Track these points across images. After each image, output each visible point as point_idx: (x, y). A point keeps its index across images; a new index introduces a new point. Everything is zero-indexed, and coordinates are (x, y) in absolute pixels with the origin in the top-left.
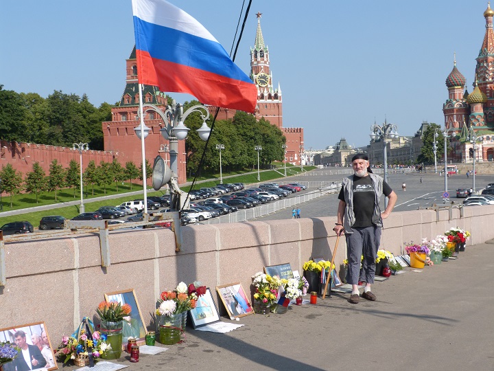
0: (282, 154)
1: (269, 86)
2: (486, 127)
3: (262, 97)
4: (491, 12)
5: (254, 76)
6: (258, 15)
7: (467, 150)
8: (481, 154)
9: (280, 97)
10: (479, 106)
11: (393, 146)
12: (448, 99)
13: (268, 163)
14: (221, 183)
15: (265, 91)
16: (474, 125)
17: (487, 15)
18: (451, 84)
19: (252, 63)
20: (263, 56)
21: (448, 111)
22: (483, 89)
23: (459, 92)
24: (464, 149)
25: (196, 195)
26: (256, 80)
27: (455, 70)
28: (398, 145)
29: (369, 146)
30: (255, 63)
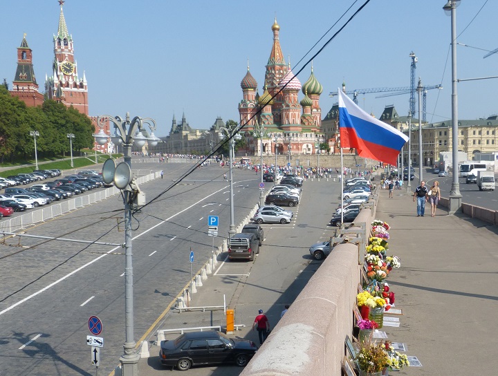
0: (92, 142)
1: (74, 75)
2: (276, 126)
3: (68, 85)
4: (277, 27)
5: (58, 63)
6: (61, 3)
7: (259, 144)
8: (270, 149)
9: (86, 86)
10: (269, 108)
11: (190, 138)
12: (242, 99)
13: (78, 150)
14: (37, 169)
15: (71, 80)
16: (264, 123)
17: (274, 29)
18: (245, 87)
19: (55, 51)
20: (67, 45)
21: (243, 111)
22: (271, 90)
23: (252, 94)
24: (257, 144)
25: (16, 181)
26: (60, 68)
27: (248, 74)
28: (195, 137)
29: (168, 137)
30: (59, 50)
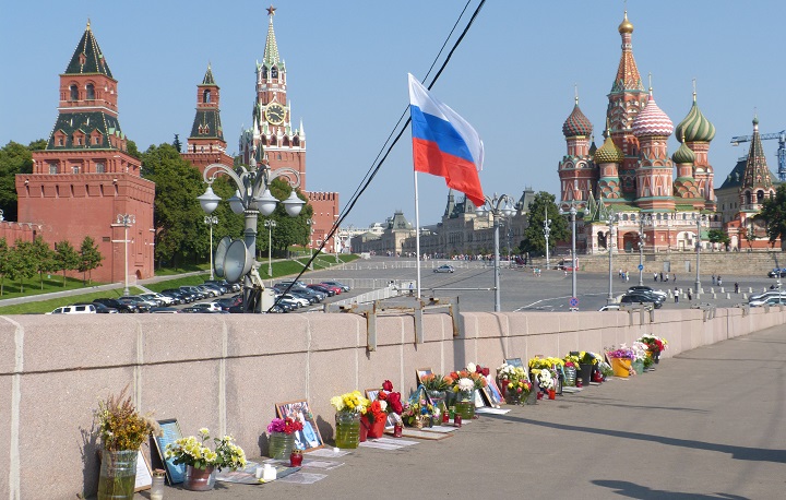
0: (307, 234)
1: (285, 124)
2: (623, 200)
3: (274, 141)
4: (629, 26)
5: (262, 107)
6: (270, 11)
7: (595, 234)
8: (614, 241)
9: (303, 142)
10: (613, 167)
11: (478, 225)
12: (566, 154)
13: (283, 248)
14: (212, 278)
15: (279, 132)
16: (604, 195)
17: (623, 31)
18: (570, 132)
19: (258, 86)
20: (276, 77)
21: (566, 174)
22: (619, 142)
23: (583, 145)
24: (590, 233)
25: (174, 297)
26: (264, 113)
27: (576, 110)
28: (486, 225)
29: (440, 225)
30: (264, 86)
